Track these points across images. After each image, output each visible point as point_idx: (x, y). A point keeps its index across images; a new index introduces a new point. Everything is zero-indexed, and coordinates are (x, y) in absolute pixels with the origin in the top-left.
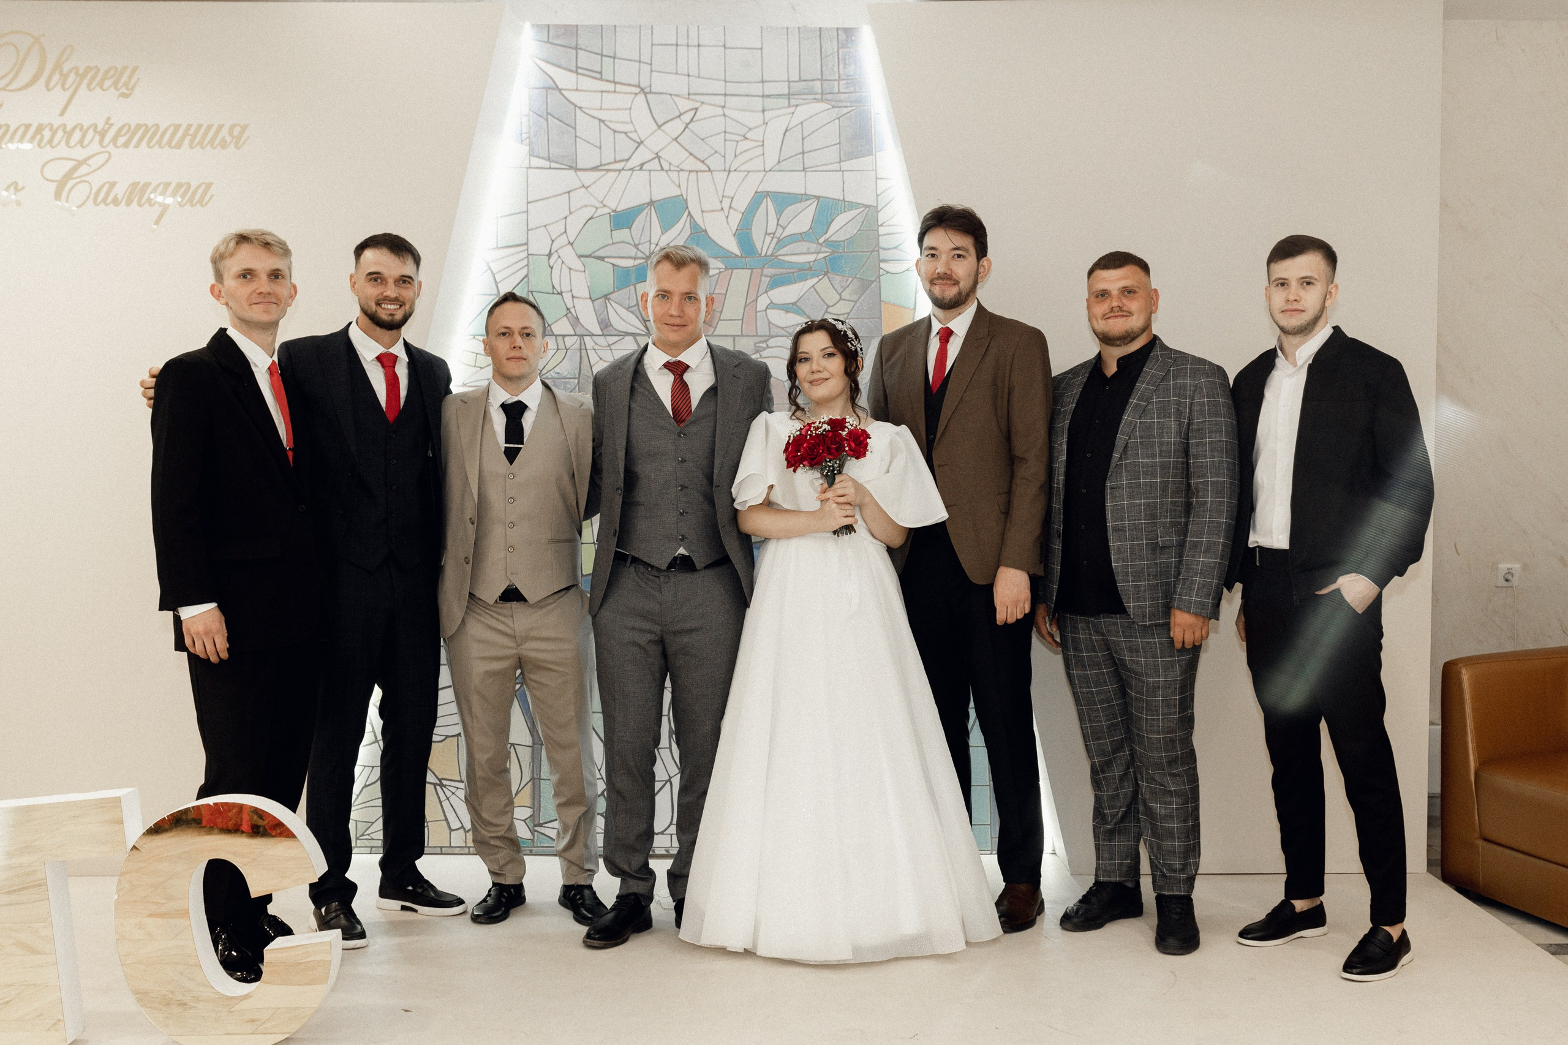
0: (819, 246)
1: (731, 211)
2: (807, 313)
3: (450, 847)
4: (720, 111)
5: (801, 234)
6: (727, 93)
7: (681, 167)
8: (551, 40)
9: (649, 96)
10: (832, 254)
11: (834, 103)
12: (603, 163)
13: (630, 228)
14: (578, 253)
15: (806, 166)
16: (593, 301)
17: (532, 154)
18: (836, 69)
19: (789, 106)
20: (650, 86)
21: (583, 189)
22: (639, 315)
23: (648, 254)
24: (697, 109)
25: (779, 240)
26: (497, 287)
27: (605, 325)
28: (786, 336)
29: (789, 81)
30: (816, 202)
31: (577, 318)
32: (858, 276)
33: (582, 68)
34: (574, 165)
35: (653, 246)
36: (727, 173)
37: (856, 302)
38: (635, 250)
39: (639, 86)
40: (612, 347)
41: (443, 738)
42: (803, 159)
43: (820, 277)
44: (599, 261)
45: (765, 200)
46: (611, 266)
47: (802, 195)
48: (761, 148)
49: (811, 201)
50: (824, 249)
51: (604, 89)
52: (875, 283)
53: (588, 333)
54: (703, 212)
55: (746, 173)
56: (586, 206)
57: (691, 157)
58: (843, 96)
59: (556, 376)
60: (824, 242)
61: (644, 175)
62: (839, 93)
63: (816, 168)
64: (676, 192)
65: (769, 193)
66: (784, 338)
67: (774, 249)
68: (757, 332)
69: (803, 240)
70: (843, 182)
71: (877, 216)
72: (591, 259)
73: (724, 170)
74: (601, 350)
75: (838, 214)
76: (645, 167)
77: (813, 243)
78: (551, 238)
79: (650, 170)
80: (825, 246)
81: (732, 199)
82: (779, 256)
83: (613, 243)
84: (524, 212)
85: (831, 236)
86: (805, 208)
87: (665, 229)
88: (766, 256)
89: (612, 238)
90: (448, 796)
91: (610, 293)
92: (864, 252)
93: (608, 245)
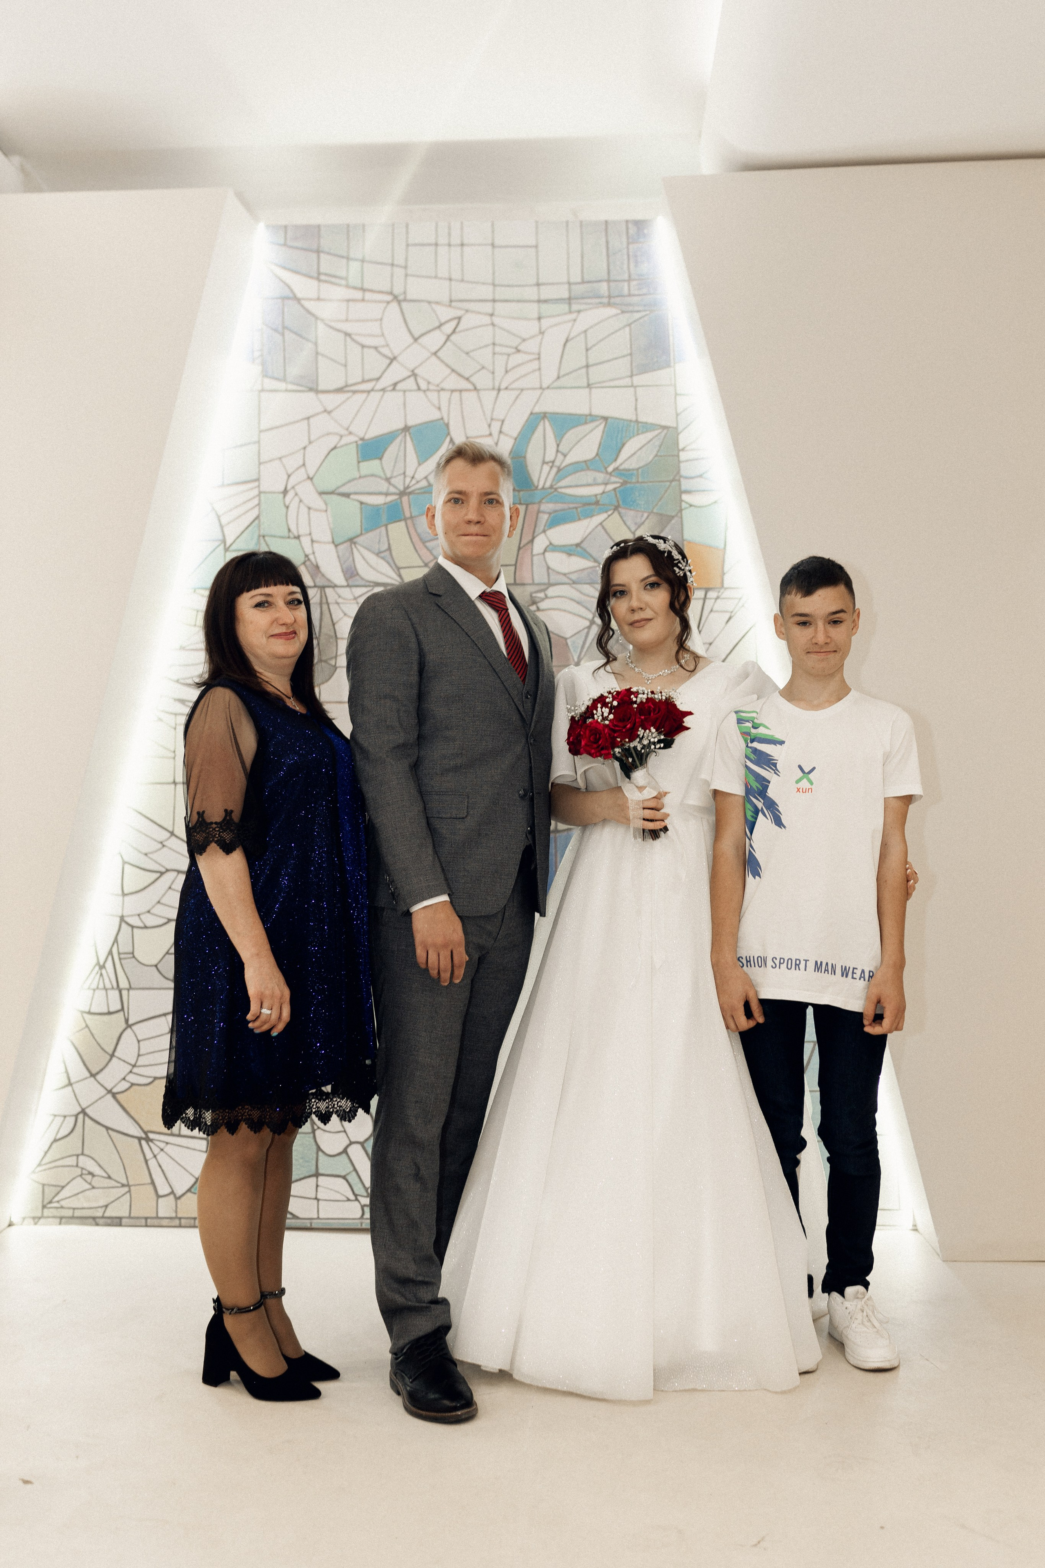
0: (608, 476)
1: (502, 436)
2: (594, 555)
3: (157, 1217)
4: (487, 320)
5: (585, 461)
6: (497, 298)
7: (443, 385)
8: (289, 243)
9: (404, 305)
10: (622, 484)
11: (624, 308)
12: (350, 382)
13: (381, 459)
14: (320, 489)
15: (591, 382)
16: (336, 546)
17: (265, 374)
18: (625, 266)
19: (570, 312)
20: (405, 293)
21: (326, 415)
22: (391, 561)
23: (402, 488)
24: (459, 318)
25: (559, 470)
26: (223, 531)
27: (350, 573)
28: (569, 584)
29: (569, 283)
30: (603, 425)
31: (317, 567)
32: (655, 511)
33: (326, 274)
34: (314, 386)
35: (408, 480)
36: (495, 392)
38: (387, 485)
39: (391, 293)
41: (150, 1080)
42: (587, 374)
43: (610, 513)
44: (344, 499)
45: (542, 423)
46: (358, 505)
47: (587, 416)
48: (537, 362)
49: (598, 423)
50: (613, 479)
51: (351, 297)
52: (676, 519)
53: (330, 584)
55: (517, 392)
56: (328, 434)
57: (453, 374)
58: (635, 299)
60: (614, 470)
61: (397, 396)
62: (630, 295)
63: (604, 385)
64: (436, 415)
65: (547, 415)
66: (566, 586)
67: (554, 479)
68: (533, 580)
69: (588, 469)
70: (636, 400)
71: (678, 440)
72: (334, 497)
73: (493, 389)
74: (346, 603)
75: (630, 438)
76: (399, 387)
77: (601, 472)
78: (287, 474)
79: (405, 391)
80: (613, 476)
81: (503, 421)
82: (561, 488)
83: (360, 477)
84: (255, 443)
85: (621, 464)
86: (592, 431)
87: (423, 457)
88: (543, 488)
89: (359, 470)
90: (156, 1153)
91: (357, 537)
92: (662, 482)
93: (355, 479)
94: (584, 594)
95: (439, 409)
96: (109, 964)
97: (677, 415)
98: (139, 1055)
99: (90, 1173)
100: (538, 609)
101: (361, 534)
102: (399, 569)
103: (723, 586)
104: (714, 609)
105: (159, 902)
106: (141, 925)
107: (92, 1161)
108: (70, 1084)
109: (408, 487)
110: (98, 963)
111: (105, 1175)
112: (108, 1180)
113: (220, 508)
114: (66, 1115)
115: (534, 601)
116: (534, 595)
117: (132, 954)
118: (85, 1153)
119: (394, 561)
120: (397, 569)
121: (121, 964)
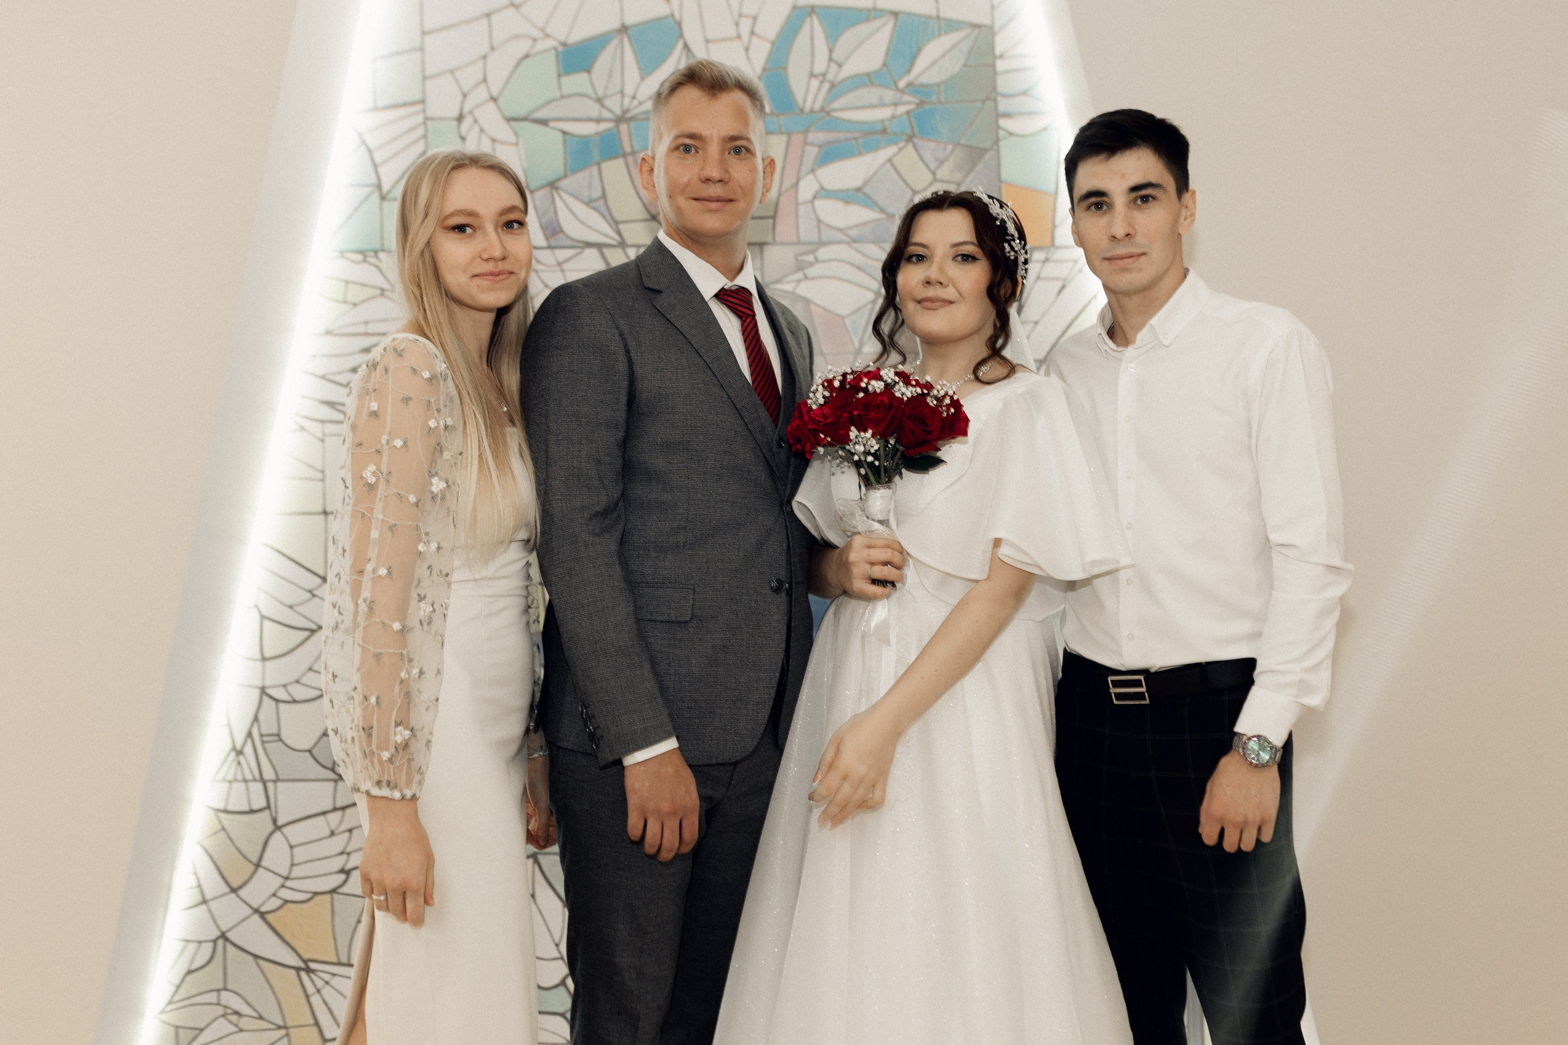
0: (898, 95)
1: (755, 40)
2: (880, 203)
5: (868, 75)
10: (918, 105)
13: (589, 71)
14: (509, 113)
21: (512, 10)
22: (606, 213)
23: (618, 112)
25: (833, 85)
26: (377, 172)
27: (552, 230)
28: (847, 243)
30: (891, 23)
32: (963, 142)
35: (627, 101)
38: (598, 107)
40: (565, 266)
41: (308, 896)
44: (541, 128)
45: (808, 20)
46: (559, 134)
47: (869, 10)
49: (883, 20)
50: (906, 98)
52: (991, 152)
54: (707, 41)
56: (517, 37)
60: (910, 85)
64: (664, 10)
65: (817, 10)
66: (842, 246)
67: (825, 99)
68: (798, 239)
69: (872, 84)
71: (993, 42)
72: (527, 124)
74: (546, 271)
75: (929, 40)
77: (889, 88)
78: (462, 93)
80: (905, 94)
81: (755, 18)
82: (834, 110)
83: (563, 97)
84: (414, 50)
85: (919, 76)
86: (877, 30)
87: (645, 72)
88: (812, 111)
89: (559, 87)
90: (319, 986)
91: (558, 180)
92: (971, 101)
93: (555, 100)
94: (869, 257)
96: (248, 750)
97: (993, 7)
98: (293, 865)
99: (236, 1013)
100: (806, 277)
101: (566, 176)
102: (617, 223)
103: (1053, 245)
104: (1042, 275)
105: (310, 669)
106: (289, 698)
107: (238, 997)
108: (204, 901)
109: (628, 111)
110: (234, 748)
111: (255, 1015)
112: (260, 1022)
113: (372, 142)
114: (201, 939)
115: (800, 266)
116: (800, 258)
117: (278, 735)
118: (230, 986)
119: (610, 214)
120: (615, 223)
121: (265, 749)
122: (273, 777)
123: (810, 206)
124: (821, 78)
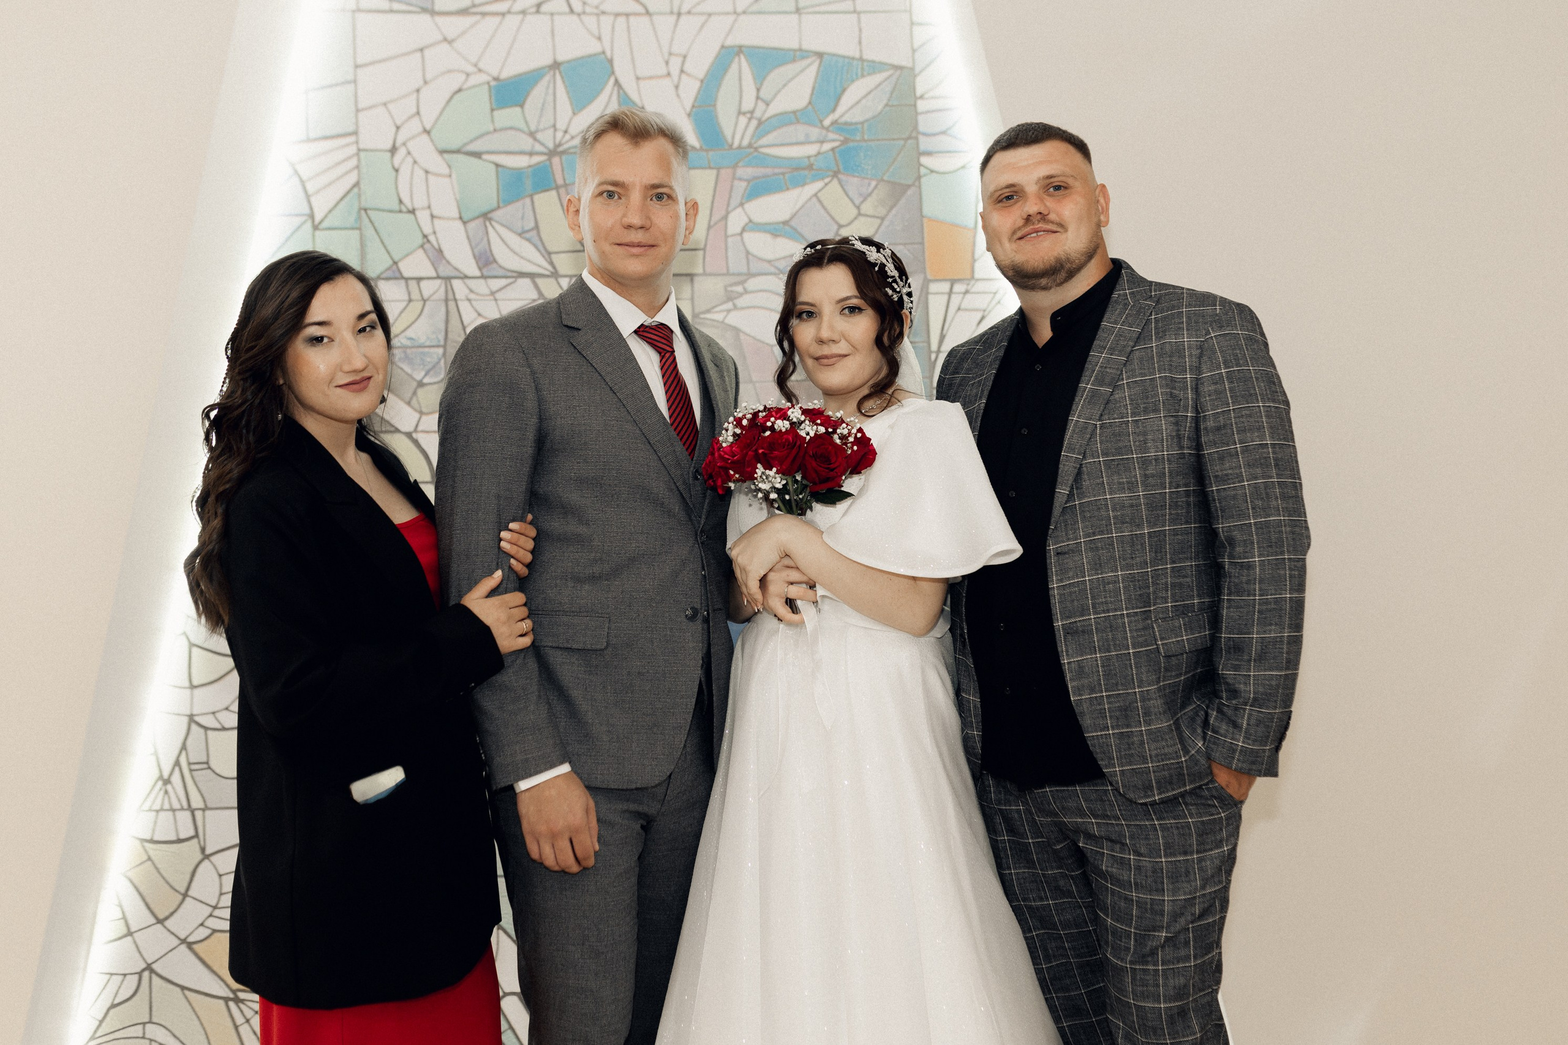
0: (824, 132)
1: (684, 76)
5: (794, 112)
7: (603, 8)
10: (843, 143)
12: (478, 1)
13: (522, 106)
14: (443, 146)
15: (800, 6)
16: (465, 223)
21: (445, 46)
22: (539, 244)
23: (551, 146)
25: (760, 123)
26: (309, 202)
27: (485, 261)
28: (775, 274)
30: (817, 62)
31: (440, 251)
32: (885, 178)
34: (429, 6)
35: (559, 135)
36: (675, 17)
37: (883, 219)
38: (530, 140)
40: (498, 296)
44: (474, 160)
45: (736, 60)
46: (493, 167)
47: (795, 51)
49: (809, 61)
50: (831, 136)
52: (913, 186)
53: (457, 274)
54: (638, 79)
55: (703, 18)
56: (449, 71)
59: (408, 343)
60: (834, 123)
61: (542, 22)
63: (817, 9)
64: (594, 47)
65: (743, 49)
66: (770, 277)
67: (753, 136)
68: (728, 270)
69: (798, 122)
70: (860, 30)
71: (914, 83)
72: (461, 157)
73: (672, 13)
74: (478, 300)
75: (853, 81)
76: (544, 8)
77: (815, 126)
78: (395, 123)
79: (552, 14)
80: (833, 132)
81: (685, 57)
82: (761, 146)
83: (495, 130)
84: (349, 82)
85: (842, 116)
86: (802, 71)
87: (578, 105)
88: (740, 147)
89: (493, 121)
90: (248, 1016)
91: (492, 211)
92: (894, 139)
93: (488, 133)
95: (599, 38)
96: (176, 778)
98: (221, 894)
100: (735, 307)
101: (499, 207)
102: (549, 253)
103: (973, 277)
104: (963, 307)
106: (218, 726)
107: (164, 1030)
108: (130, 934)
109: (560, 145)
110: (161, 777)
113: (305, 171)
114: (127, 972)
115: (730, 297)
116: (729, 289)
117: (207, 763)
118: (154, 1020)
119: (543, 244)
120: (548, 254)
121: (193, 777)
122: (202, 805)
123: (739, 238)
124: (749, 115)
